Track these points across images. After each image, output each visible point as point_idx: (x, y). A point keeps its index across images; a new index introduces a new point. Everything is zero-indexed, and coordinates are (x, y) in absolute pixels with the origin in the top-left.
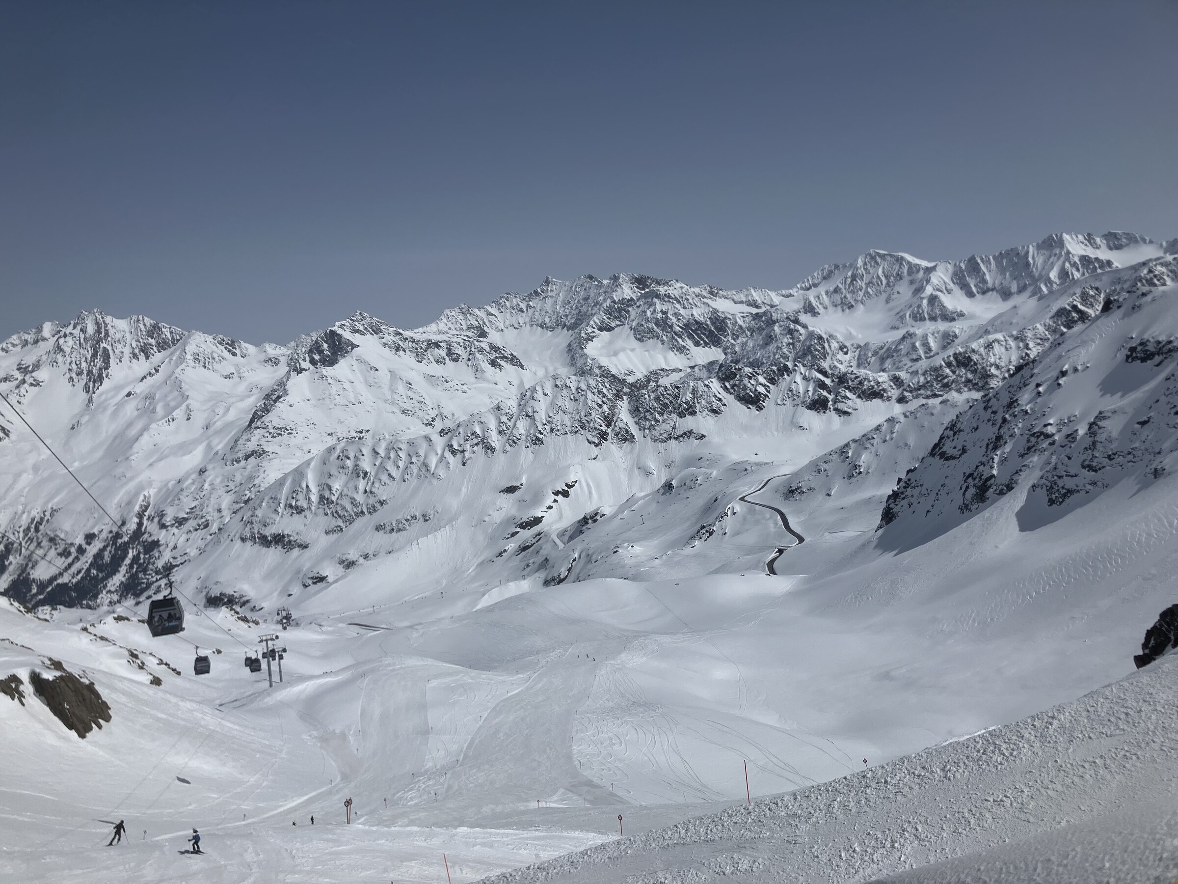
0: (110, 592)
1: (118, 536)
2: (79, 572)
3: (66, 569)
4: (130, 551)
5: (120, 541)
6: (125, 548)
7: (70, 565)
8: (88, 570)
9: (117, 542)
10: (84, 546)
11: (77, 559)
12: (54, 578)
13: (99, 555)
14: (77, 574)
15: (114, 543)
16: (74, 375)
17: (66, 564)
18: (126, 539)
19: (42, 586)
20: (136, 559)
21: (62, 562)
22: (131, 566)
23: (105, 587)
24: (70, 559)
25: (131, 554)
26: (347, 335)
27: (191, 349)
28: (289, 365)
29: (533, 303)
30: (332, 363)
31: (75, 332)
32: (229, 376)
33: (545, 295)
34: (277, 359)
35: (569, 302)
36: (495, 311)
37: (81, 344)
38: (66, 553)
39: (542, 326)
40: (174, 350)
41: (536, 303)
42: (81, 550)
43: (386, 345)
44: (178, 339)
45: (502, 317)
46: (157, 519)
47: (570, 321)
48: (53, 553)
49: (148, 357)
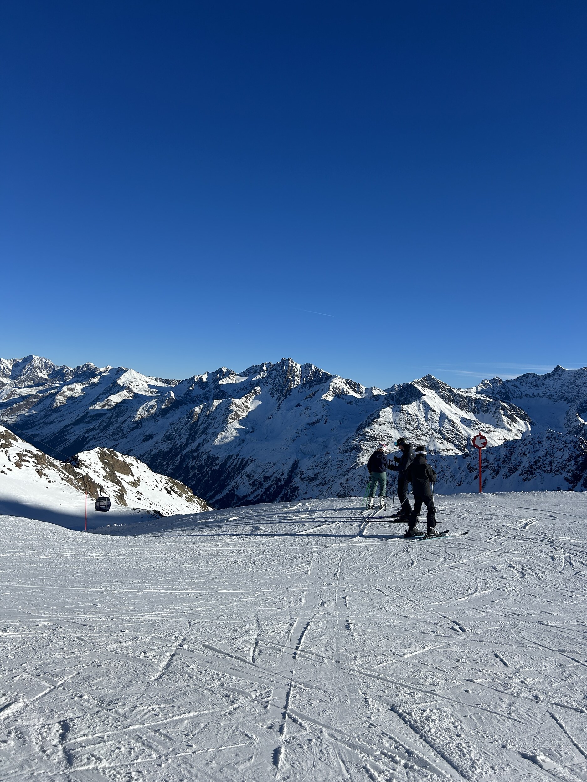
1: (279, 480)
2: (258, 495)
3: (252, 493)
4: (284, 490)
7: (254, 491)
8: (262, 496)
9: (278, 483)
10: (263, 483)
11: (258, 489)
12: (246, 496)
13: (268, 489)
14: (256, 497)
15: (277, 484)
16: (274, 391)
17: (252, 490)
18: (282, 482)
24: (254, 488)
26: (420, 388)
27: (332, 385)
28: (384, 401)
29: (545, 382)
30: (408, 403)
31: (278, 368)
32: (350, 403)
33: (555, 377)
34: (378, 397)
35: (571, 384)
36: (518, 384)
37: (280, 375)
38: (253, 484)
39: (550, 397)
40: (325, 384)
41: (550, 382)
42: (261, 484)
43: (442, 397)
44: (328, 378)
45: (522, 389)
46: (299, 475)
47: (571, 396)
48: (247, 483)
49: (310, 387)
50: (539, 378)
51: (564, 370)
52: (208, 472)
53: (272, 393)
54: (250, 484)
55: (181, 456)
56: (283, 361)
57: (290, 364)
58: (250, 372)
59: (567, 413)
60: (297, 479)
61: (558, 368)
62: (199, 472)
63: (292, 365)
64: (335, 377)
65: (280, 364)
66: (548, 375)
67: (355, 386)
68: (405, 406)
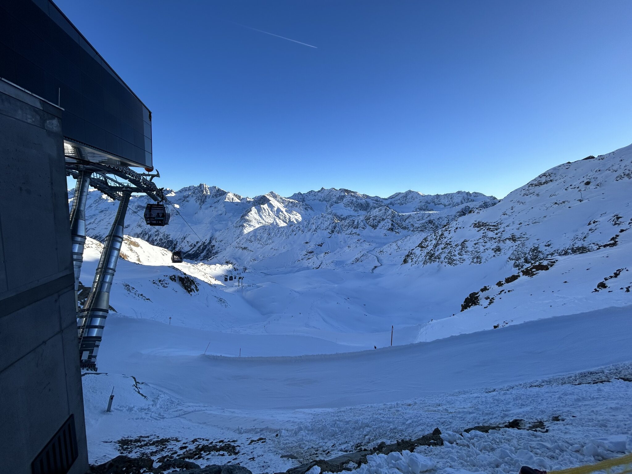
0: (201, 257)
1: (204, 243)
2: (194, 251)
3: (191, 250)
5: (205, 244)
6: (206, 246)
7: (192, 249)
8: (196, 251)
11: (194, 248)
12: (188, 252)
13: (199, 247)
15: (203, 245)
16: (197, 200)
19: (184, 253)
20: (209, 249)
21: (189, 248)
22: (207, 251)
23: (200, 255)
24: (192, 248)
25: (208, 248)
26: (268, 197)
27: (227, 196)
28: (253, 204)
29: (318, 194)
30: (264, 204)
31: (198, 189)
32: (236, 205)
33: (322, 192)
34: (249, 202)
35: (328, 195)
36: (308, 195)
37: (200, 192)
38: (191, 246)
39: (320, 200)
40: (224, 196)
41: (319, 194)
42: (195, 245)
43: (278, 201)
44: (224, 193)
45: (309, 197)
46: (215, 240)
47: (327, 200)
48: (188, 245)
49: (216, 198)
50: (316, 192)
51: (325, 189)
52: (165, 242)
53: (196, 201)
54: (190, 246)
55: (149, 235)
56: (201, 185)
57: (205, 186)
58: (183, 191)
59: (326, 206)
60: (213, 243)
61: (322, 188)
62: (160, 242)
63: (206, 187)
64: (228, 192)
65: (199, 187)
66: (319, 191)
67: (239, 197)
68: (262, 206)
